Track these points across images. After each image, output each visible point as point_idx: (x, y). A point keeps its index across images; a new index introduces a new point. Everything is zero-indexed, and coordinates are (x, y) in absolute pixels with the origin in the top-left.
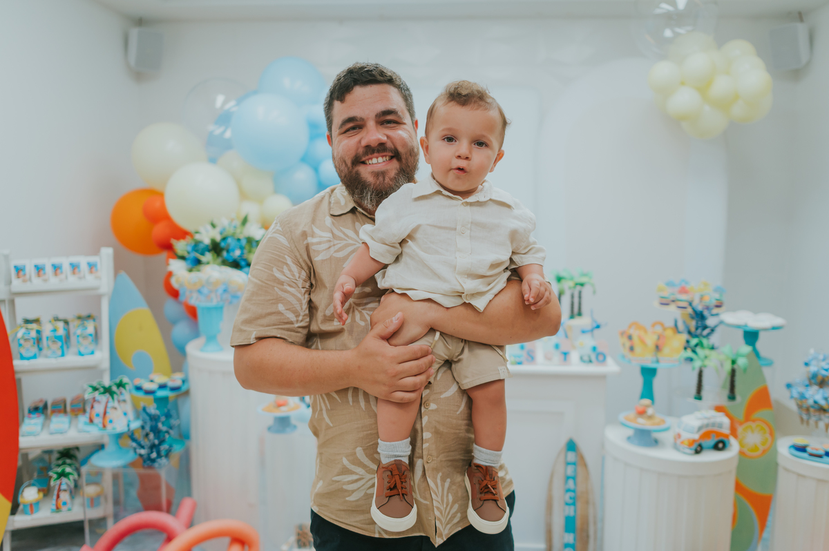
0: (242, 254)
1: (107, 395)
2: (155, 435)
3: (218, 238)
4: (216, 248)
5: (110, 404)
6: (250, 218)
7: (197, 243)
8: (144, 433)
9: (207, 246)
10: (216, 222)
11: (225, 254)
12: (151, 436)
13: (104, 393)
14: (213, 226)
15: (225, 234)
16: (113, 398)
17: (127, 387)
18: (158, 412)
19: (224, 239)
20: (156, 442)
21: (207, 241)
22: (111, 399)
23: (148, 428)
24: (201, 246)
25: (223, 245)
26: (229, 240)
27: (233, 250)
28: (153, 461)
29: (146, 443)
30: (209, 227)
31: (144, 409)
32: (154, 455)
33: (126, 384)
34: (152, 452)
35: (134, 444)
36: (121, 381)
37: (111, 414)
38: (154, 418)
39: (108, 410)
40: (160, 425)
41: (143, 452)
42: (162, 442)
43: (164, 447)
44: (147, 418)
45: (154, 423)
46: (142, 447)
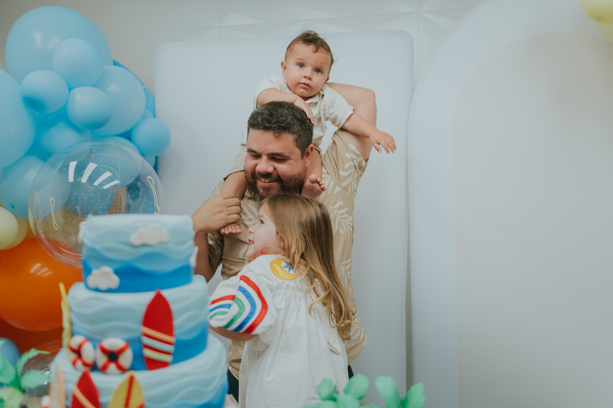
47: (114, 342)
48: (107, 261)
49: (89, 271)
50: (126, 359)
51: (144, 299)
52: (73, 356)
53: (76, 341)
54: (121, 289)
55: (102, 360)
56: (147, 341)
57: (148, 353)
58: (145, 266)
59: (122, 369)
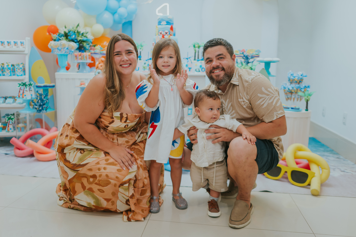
0: (75, 37)
1: (24, 86)
2: (41, 101)
3: (67, 32)
4: (66, 35)
5: (25, 90)
6: (80, 25)
7: (60, 34)
8: (38, 101)
9: (63, 35)
10: (66, 26)
11: (69, 37)
12: (40, 101)
13: (23, 85)
14: (66, 27)
15: (69, 31)
16: (26, 87)
17: (32, 85)
18: (42, 93)
19: (69, 32)
20: (42, 104)
21: (63, 33)
22: (25, 88)
23: (38, 98)
24: (61, 35)
25: (68, 34)
26: (71, 32)
27: (72, 36)
28: (40, 111)
29: (38, 104)
30: (64, 28)
31: (37, 91)
32: (41, 108)
33: (32, 84)
34: (40, 107)
35: (33, 104)
36: (30, 83)
37: (25, 93)
38: (41, 95)
39: (24, 92)
40: (43, 97)
41: (36, 107)
42: (44, 104)
43: (45, 106)
44: (38, 95)
45: (41, 97)
46: (36, 105)
47: (167, 31)
48: (164, 20)
49: (161, 22)
50: (168, 34)
51: (170, 26)
52: (160, 34)
53: (160, 32)
54: (167, 25)
55: (164, 34)
56: (171, 32)
57: (171, 34)
58: (170, 22)
59: (168, 35)
